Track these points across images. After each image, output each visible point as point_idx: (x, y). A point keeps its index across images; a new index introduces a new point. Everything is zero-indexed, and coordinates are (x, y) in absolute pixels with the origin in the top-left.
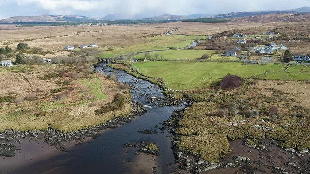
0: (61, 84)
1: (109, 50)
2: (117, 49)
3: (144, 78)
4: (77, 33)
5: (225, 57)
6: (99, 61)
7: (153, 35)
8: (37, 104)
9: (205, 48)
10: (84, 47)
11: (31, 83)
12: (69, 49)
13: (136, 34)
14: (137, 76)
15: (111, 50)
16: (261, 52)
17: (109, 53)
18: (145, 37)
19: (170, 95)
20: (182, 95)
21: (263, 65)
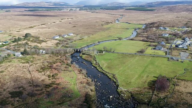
0: (51, 78)
1: (81, 39)
2: (86, 38)
3: (104, 72)
4: (61, 20)
5: (156, 51)
6: (75, 51)
7: (108, 23)
8: (36, 101)
9: (142, 39)
10: (65, 36)
11: (32, 75)
12: (56, 38)
13: (97, 22)
14: (99, 70)
15: (82, 39)
16: (179, 47)
17: (81, 42)
18: (102, 25)
19: (122, 95)
20: (130, 95)
21: (182, 62)
